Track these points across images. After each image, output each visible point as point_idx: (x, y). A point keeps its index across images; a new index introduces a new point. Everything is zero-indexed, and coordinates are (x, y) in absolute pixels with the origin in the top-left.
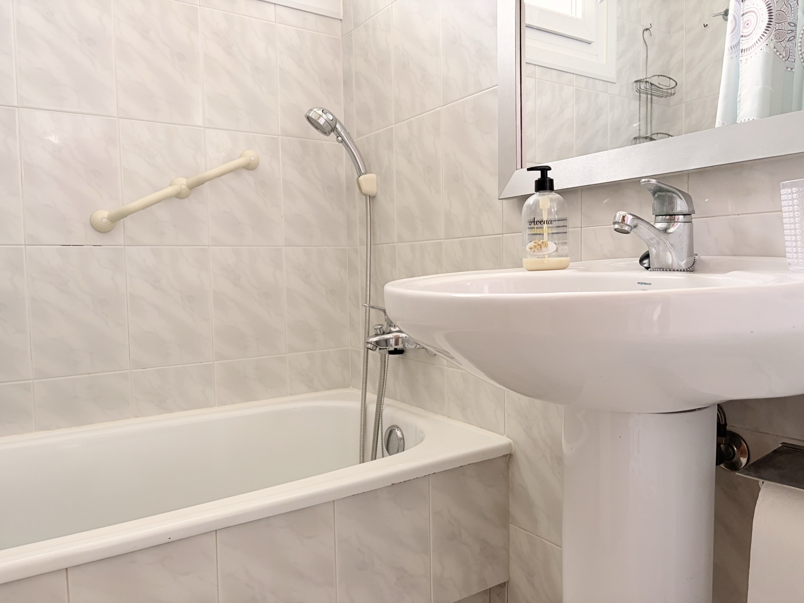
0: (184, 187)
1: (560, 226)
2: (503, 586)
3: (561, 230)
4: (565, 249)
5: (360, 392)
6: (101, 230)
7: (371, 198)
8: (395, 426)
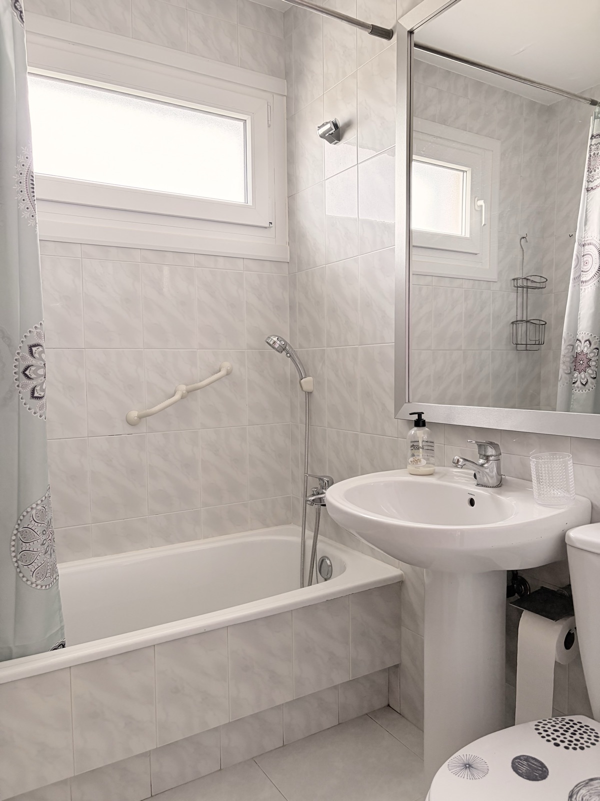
0: (184, 392)
1: (430, 446)
2: (397, 666)
3: (430, 448)
4: (432, 460)
5: (301, 529)
6: (131, 424)
7: (309, 394)
8: (326, 557)
